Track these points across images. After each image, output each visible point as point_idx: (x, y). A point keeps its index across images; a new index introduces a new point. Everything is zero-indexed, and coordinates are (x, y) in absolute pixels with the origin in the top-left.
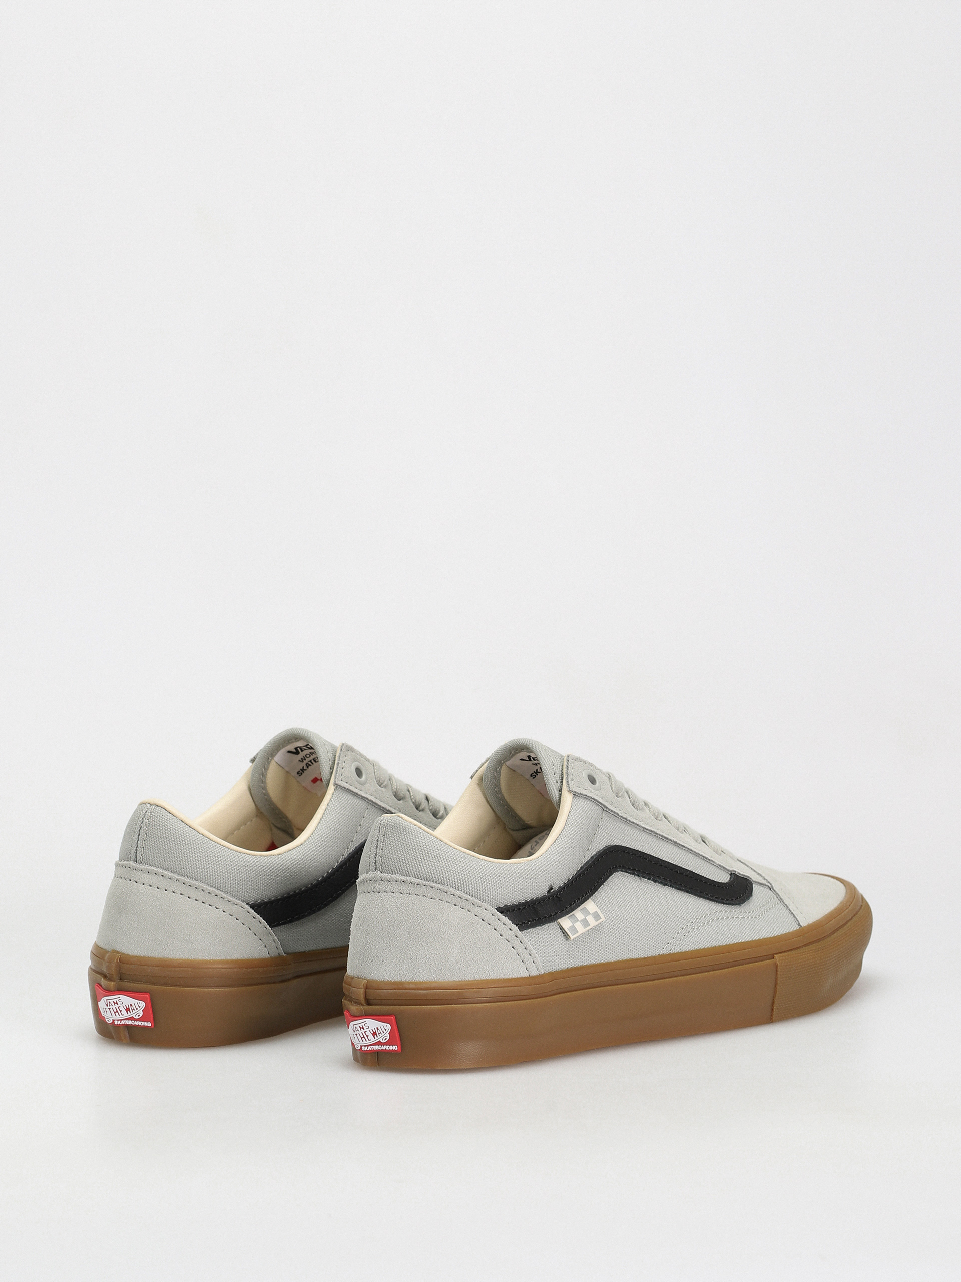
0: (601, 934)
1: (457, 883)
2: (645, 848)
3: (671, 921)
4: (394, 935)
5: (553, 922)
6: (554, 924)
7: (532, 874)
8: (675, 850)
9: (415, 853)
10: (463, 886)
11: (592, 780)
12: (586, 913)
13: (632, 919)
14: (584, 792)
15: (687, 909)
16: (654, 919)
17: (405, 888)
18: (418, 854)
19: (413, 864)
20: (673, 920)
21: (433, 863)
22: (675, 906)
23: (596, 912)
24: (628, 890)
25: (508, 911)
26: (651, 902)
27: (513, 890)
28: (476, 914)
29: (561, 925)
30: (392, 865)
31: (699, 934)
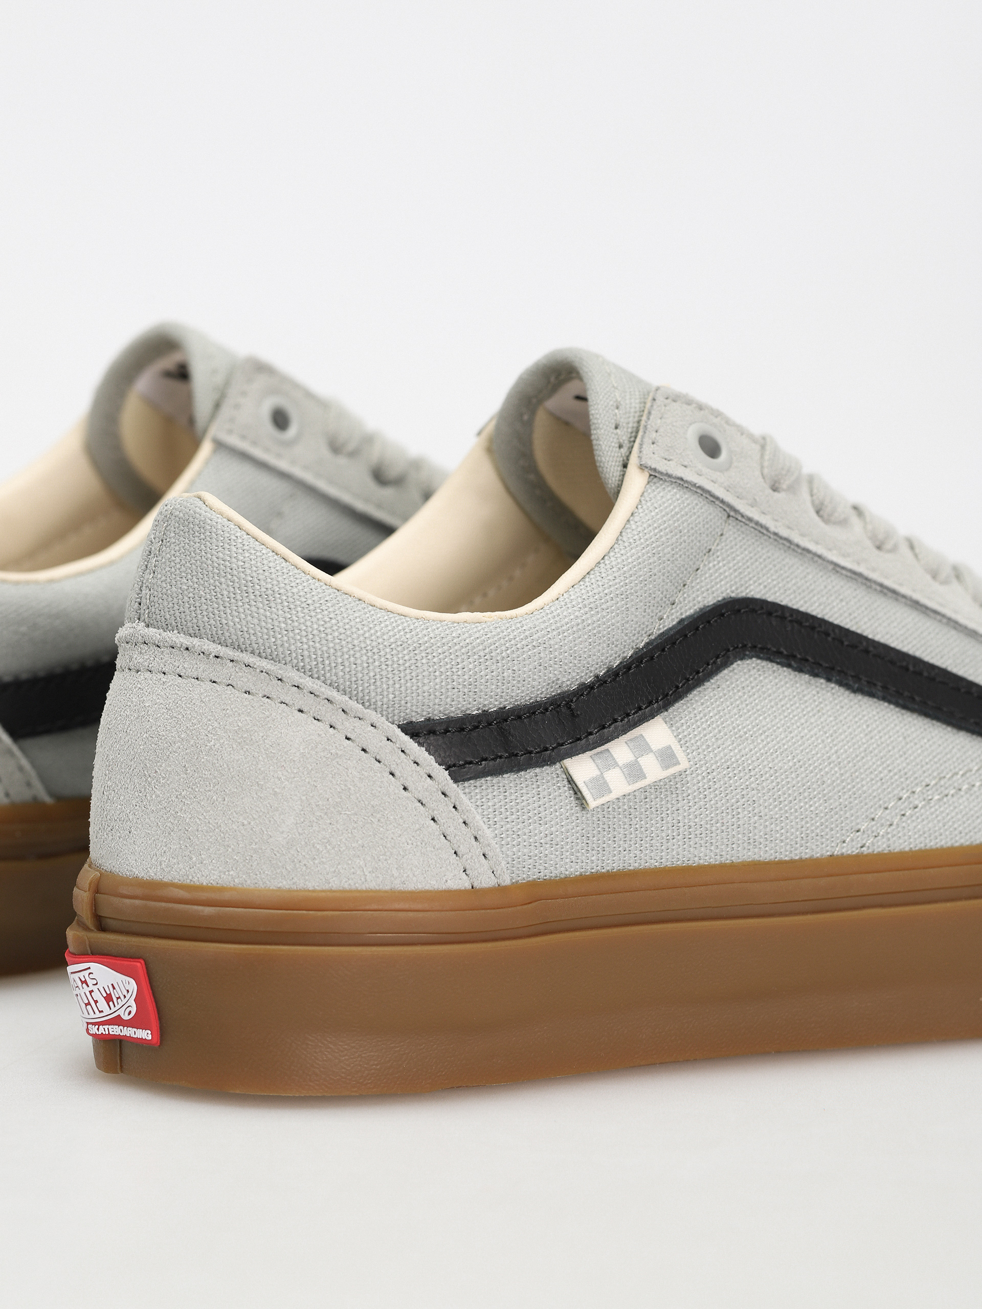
0: (680, 798)
1: (307, 660)
2: (831, 609)
3: (872, 780)
4: (156, 772)
5: (550, 765)
6: (553, 768)
7: (504, 648)
8: (912, 618)
9: (217, 583)
10: (321, 666)
11: (711, 448)
12: (643, 747)
13: (767, 769)
14: (679, 472)
15: (919, 755)
16: (827, 773)
17: (187, 664)
18: (224, 586)
19: (210, 609)
20: (876, 776)
21: (254, 609)
22: (888, 745)
23: (669, 747)
24: (771, 701)
25: (432, 732)
26: (826, 733)
27: (448, 684)
28: (349, 736)
29: (571, 772)
30: (166, 609)
31: (942, 812)
